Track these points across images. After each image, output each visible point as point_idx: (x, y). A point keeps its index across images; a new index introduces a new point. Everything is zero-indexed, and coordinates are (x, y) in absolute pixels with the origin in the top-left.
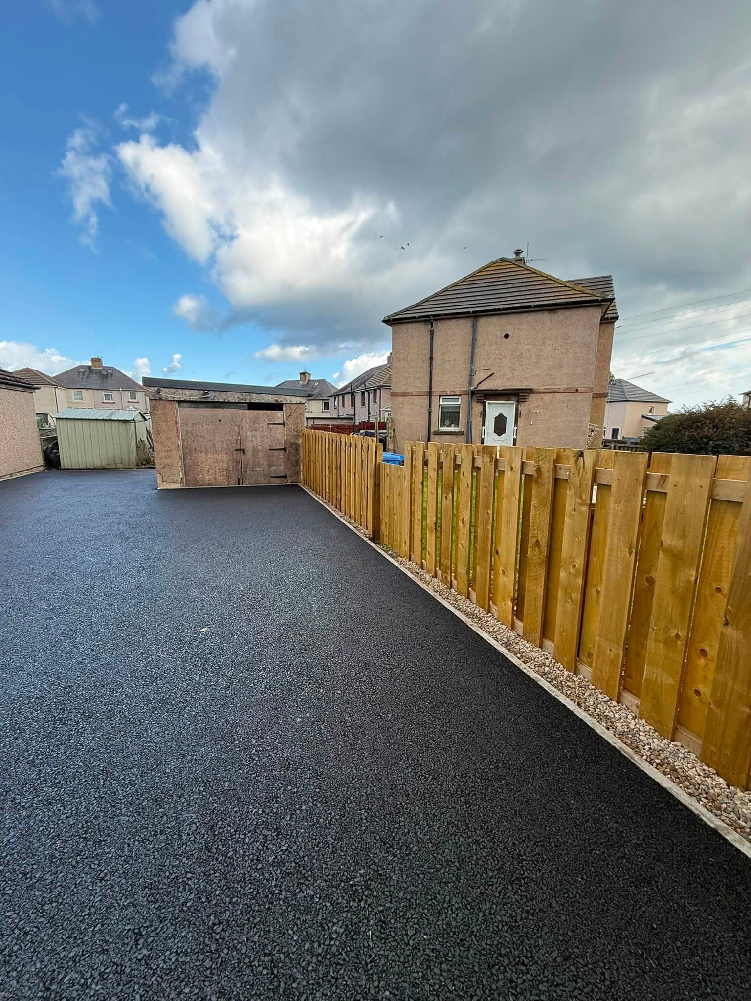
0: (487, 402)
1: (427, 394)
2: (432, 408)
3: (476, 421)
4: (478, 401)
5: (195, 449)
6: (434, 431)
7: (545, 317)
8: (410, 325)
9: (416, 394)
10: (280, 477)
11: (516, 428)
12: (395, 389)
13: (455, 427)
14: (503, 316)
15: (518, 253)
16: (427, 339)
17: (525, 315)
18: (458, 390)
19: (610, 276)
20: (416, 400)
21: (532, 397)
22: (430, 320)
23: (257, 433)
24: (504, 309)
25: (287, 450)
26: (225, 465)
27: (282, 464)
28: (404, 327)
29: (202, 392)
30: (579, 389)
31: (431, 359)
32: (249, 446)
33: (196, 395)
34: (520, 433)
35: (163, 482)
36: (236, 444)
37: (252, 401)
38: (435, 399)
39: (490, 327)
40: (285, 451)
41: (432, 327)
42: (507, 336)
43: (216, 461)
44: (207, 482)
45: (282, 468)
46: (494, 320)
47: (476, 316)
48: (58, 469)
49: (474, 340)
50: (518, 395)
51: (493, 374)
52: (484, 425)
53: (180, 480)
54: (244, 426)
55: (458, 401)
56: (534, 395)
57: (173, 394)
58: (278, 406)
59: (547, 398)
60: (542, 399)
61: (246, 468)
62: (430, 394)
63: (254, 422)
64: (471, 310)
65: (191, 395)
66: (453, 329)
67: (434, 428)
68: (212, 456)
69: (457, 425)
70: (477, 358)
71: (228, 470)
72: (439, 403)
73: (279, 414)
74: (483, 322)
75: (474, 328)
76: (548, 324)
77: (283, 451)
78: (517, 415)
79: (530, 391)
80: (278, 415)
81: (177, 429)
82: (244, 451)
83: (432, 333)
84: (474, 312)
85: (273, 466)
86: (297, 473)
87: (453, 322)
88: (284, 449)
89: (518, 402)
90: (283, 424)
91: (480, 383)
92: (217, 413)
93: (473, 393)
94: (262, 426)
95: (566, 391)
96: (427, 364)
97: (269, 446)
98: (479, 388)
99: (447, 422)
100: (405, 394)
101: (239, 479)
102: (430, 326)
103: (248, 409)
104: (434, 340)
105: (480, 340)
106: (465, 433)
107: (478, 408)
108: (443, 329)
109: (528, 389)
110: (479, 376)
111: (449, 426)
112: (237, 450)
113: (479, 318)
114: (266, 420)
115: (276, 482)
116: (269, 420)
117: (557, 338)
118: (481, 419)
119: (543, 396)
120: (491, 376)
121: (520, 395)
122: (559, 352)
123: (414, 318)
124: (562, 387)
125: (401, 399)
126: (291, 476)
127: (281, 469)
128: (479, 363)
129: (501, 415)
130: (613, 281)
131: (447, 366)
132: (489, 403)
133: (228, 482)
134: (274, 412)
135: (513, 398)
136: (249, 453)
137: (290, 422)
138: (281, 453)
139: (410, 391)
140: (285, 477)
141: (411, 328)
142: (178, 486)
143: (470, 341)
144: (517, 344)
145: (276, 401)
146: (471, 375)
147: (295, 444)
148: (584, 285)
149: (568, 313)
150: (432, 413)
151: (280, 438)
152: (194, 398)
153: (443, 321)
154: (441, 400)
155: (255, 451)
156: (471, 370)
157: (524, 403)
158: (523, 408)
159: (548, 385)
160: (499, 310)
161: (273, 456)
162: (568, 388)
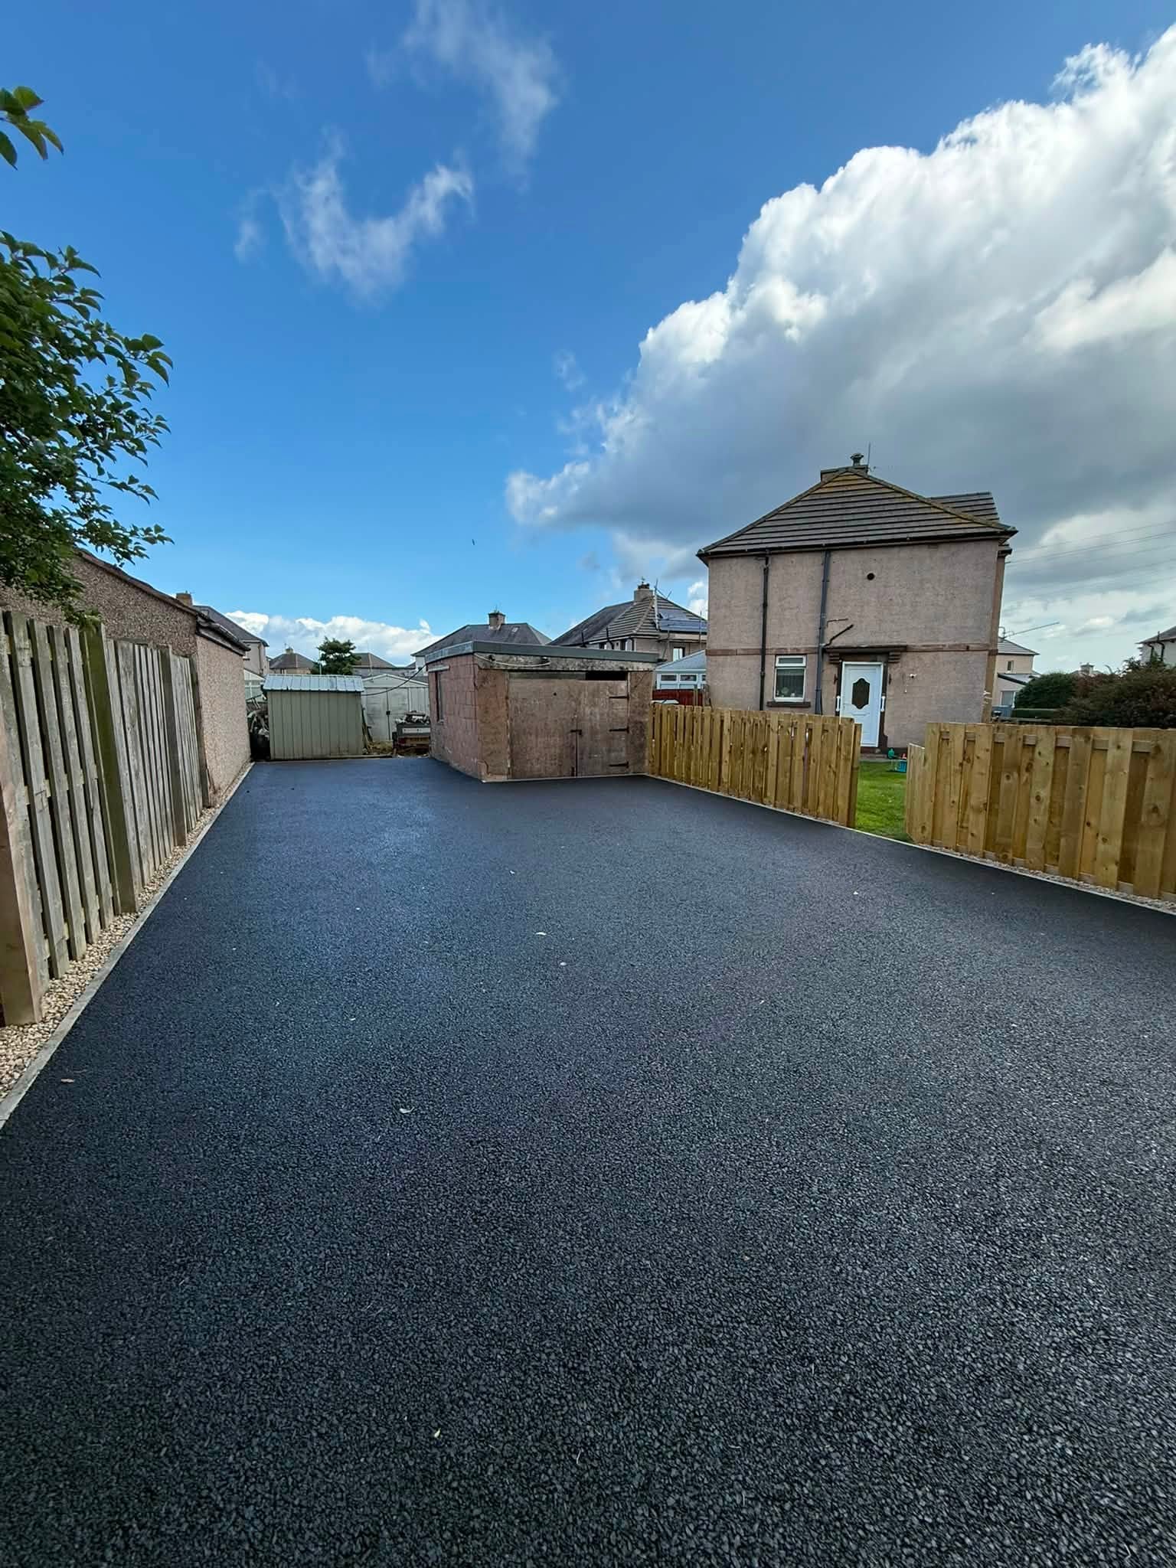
0: (844, 663)
1: (759, 652)
2: (767, 671)
3: (829, 688)
4: (832, 662)
5: (525, 730)
6: (768, 703)
7: (923, 553)
8: (735, 561)
9: (742, 652)
10: (620, 765)
11: (884, 698)
12: (714, 645)
13: (796, 696)
14: (865, 551)
15: (857, 459)
16: (760, 579)
17: (896, 550)
18: (802, 646)
19: (988, 493)
20: (743, 660)
21: (906, 658)
22: (765, 555)
23: (597, 710)
24: (868, 542)
25: (631, 732)
26: (558, 751)
27: (624, 749)
28: (726, 564)
29: (538, 658)
30: (971, 646)
31: (765, 605)
32: (586, 726)
33: (531, 662)
34: (890, 704)
35: (488, 773)
36: (572, 724)
37: (595, 669)
38: (769, 659)
39: (847, 565)
40: (628, 732)
41: (767, 563)
42: (871, 577)
43: (547, 746)
44: (536, 773)
45: (623, 754)
46: (854, 556)
47: (828, 550)
48: (268, 760)
49: (826, 581)
50: (887, 654)
51: (852, 626)
52: (839, 694)
53: (506, 771)
54: (582, 702)
55: (802, 662)
56: (909, 654)
57: (507, 661)
58: (621, 675)
59: (927, 657)
60: (920, 659)
61: (582, 754)
62: (763, 652)
63: (594, 696)
64: (824, 542)
65: (526, 663)
66: (795, 567)
67: (767, 699)
68: (543, 740)
69: (799, 693)
70: (830, 604)
71: (561, 757)
72: (774, 664)
73: (623, 684)
74: (836, 558)
75: (826, 566)
76: (928, 561)
77: (625, 732)
78: (886, 680)
79: (905, 649)
80: (622, 686)
81: (507, 705)
82: (580, 732)
83: (766, 572)
84: (827, 545)
85: (614, 751)
86: (641, 761)
87: (795, 558)
88: (627, 730)
89: (887, 664)
90: (627, 697)
91: (834, 638)
92: (552, 684)
93: (824, 651)
94: (602, 701)
95: (954, 649)
96: (759, 613)
97: (610, 726)
98: (832, 645)
99: (785, 691)
100: (726, 653)
101: (573, 769)
102: (764, 562)
103: (586, 679)
104: (770, 580)
105: (834, 581)
106: (813, 704)
107: (830, 671)
108: (781, 568)
109: (901, 646)
110: (833, 629)
111: (789, 696)
112: (572, 731)
113: (832, 553)
114: (608, 693)
115: (617, 772)
116: (611, 693)
117: (940, 580)
118: (835, 686)
119: (922, 655)
120: (848, 628)
121: (891, 654)
122: (943, 598)
123: (743, 551)
124: (947, 643)
125: (720, 659)
126: (634, 764)
127: (623, 756)
128: (832, 612)
129: (862, 681)
130: (995, 501)
131: (787, 614)
132: (846, 665)
133: (560, 772)
134: (616, 682)
135: (879, 657)
136: (587, 735)
137: (635, 695)
138: (623, 735)
139: (734, 648)
140: (626, 765)
141: (736, 564)
142: (503, 779)
143: (819, 583)
144: (885, 587)
145: (621, 668)
146: (822, 629)
147: (641, 722)
148: (955, 505)
149: (954, 548)
150: (766, 678)
151: (622, 715)
152: (528, 666)
153: (783, 556)
154: (778, 660)
155: (594, 732)
156: (822, 621)
157: (895, 665)
158: (895, 671)
159: (926, 641)
160: (862, 543)
161: (613, 739)
162: (956, 645)
